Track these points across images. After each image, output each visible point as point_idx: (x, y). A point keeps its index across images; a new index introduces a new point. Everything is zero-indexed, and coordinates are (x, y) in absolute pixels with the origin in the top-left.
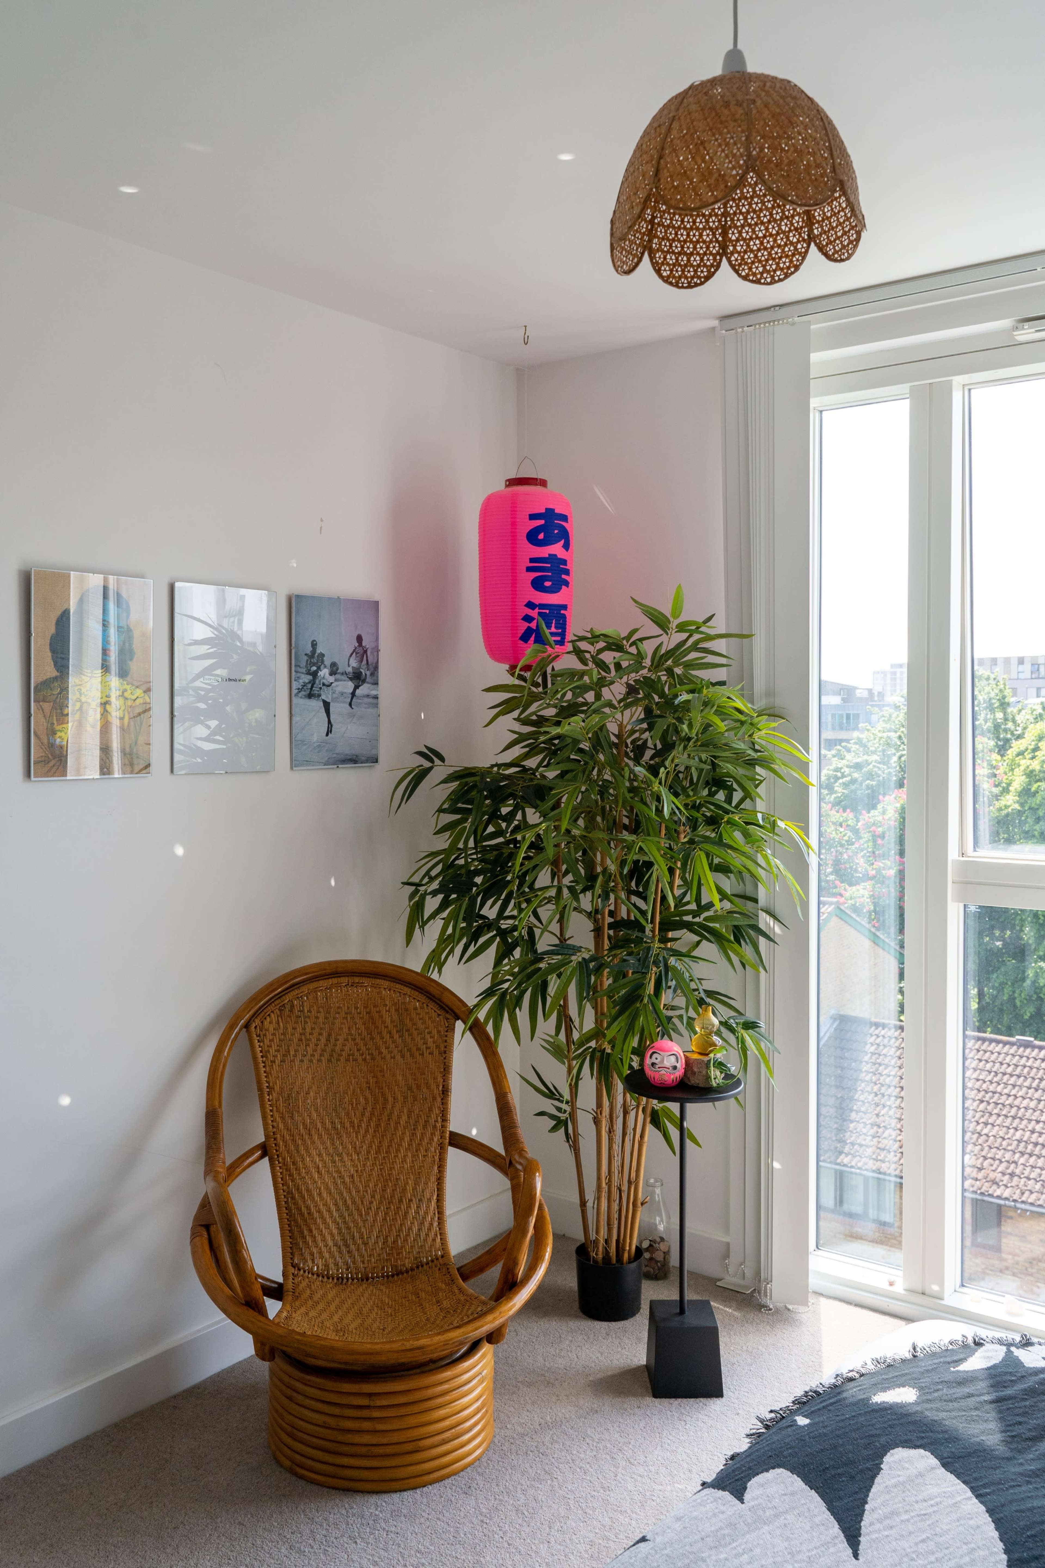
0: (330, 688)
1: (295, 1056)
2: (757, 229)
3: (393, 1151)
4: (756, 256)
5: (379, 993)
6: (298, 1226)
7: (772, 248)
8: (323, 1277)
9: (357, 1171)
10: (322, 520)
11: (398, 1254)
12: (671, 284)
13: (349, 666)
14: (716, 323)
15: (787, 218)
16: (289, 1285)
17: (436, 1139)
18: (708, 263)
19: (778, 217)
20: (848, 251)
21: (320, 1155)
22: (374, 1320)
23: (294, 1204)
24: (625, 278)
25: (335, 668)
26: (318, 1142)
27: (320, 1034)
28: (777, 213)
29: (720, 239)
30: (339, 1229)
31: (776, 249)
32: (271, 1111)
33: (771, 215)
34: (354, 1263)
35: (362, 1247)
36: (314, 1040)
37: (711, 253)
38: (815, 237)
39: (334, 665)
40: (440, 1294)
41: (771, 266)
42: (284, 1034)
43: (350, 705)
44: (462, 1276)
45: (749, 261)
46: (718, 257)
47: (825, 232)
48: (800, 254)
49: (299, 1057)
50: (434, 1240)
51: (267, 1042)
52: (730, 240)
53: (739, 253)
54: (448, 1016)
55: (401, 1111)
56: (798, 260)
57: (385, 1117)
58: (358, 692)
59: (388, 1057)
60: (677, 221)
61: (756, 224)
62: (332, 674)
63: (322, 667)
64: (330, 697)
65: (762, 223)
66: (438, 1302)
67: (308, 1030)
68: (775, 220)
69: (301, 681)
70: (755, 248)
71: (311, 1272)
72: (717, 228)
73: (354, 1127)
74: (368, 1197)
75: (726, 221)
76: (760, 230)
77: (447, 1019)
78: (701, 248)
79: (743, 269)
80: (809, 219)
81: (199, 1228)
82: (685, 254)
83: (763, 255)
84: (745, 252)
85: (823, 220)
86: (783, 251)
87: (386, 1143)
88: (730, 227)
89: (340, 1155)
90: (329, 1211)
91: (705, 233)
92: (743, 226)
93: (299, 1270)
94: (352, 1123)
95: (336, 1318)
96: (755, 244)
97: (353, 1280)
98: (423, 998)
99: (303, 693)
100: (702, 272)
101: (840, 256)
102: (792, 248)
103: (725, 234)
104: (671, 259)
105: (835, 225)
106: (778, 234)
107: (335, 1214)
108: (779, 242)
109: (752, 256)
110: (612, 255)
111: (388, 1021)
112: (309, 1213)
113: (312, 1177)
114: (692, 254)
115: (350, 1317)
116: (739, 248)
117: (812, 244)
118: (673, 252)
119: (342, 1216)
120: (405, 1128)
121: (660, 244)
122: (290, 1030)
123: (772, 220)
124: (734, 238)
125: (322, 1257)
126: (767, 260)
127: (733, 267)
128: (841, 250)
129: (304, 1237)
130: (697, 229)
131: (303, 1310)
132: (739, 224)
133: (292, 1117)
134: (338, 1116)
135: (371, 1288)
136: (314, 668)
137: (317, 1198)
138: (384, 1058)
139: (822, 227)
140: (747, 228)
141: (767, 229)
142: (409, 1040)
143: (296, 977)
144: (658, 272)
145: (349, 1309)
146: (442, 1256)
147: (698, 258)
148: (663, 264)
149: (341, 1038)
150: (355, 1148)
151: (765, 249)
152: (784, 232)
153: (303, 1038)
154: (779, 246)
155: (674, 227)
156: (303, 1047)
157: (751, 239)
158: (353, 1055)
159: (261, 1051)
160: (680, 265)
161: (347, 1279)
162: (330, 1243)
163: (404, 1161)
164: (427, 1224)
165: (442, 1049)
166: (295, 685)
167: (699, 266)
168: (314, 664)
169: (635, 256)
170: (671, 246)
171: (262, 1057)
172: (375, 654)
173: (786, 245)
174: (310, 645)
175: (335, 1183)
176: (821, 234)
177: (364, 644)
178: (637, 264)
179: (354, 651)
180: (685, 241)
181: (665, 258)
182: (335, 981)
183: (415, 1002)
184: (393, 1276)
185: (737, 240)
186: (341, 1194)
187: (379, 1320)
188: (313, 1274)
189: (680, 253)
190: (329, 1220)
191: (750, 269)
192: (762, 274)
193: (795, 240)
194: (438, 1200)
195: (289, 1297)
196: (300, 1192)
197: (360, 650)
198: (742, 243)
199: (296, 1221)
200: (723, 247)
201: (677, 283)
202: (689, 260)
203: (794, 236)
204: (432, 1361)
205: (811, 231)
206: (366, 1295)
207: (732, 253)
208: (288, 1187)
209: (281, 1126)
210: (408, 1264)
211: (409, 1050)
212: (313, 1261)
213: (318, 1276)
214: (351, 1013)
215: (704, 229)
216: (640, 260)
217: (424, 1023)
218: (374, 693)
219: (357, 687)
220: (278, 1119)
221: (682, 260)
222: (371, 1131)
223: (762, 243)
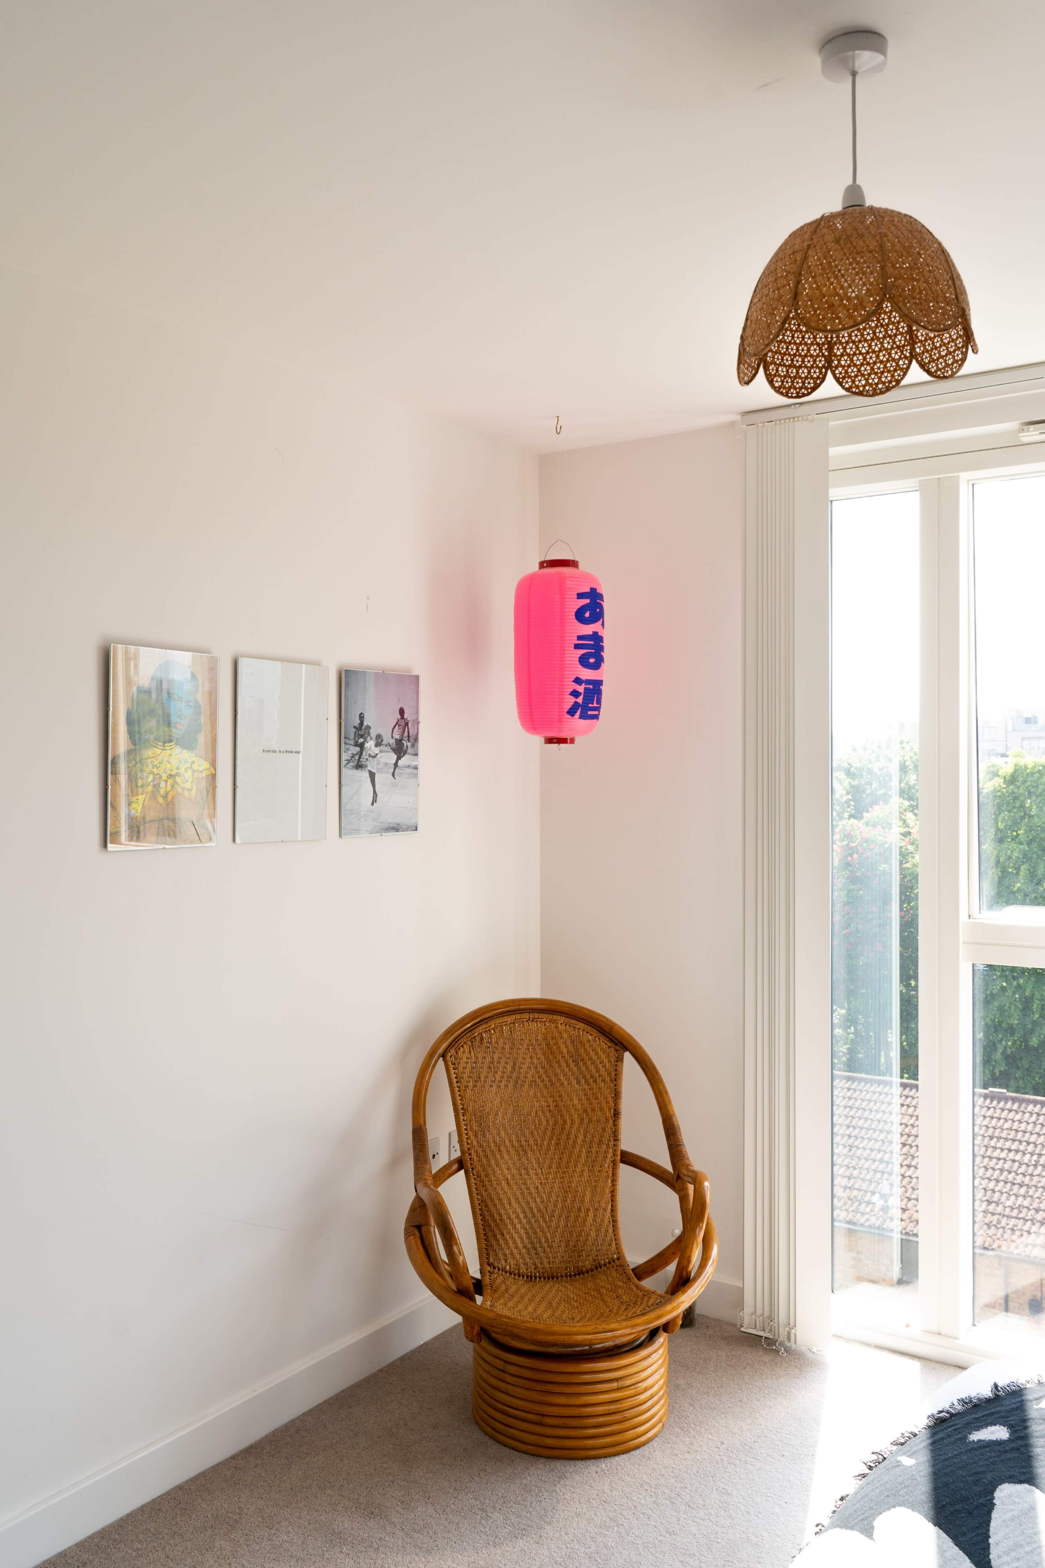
0: (375, 759)
1: (485, 1082)
2: (860, 345)
3: (571, 1165)
4: (859, 370)
5: (557, 1027)
6: (492, 1230)
7: (875, 363)
8: (515, 1275)
9: (541, 1184)
10: (368, 598)
11: (579, 1256)
12: (782, 393)
13: (392, 737)
14: (738, 417)
15: (890, 336)
16: (487, 1281)
17: (609, 1156)
18: (815, 376)
19: (881, 336)
20: (952, 369)
21: (509, 1169)
22: (563, 1312)
23: (488, 1211)
24: (746, 387)
25: (380, 740)
26: (506, 1157)
27: (506, 1063)
28: (880, 332)
29: (826, 353)
30: (527, 1233)
31: (878, 365)
32: (466, 1129)
33: (874, 333)
34: (541, 1263)
35: (548, 1250)
36: (501, 1069)
37: (817, 367)
38: (917, 354)
39: (379, 737)
40: (620, 1290)
41: (873, 379)
42: (475, 1063)
43: (393, 775)
44: (636, 1275)
45: (853, 374)
46: (824, 370)
47: (927, 351)
48: (901, 369)
49: (489, 1082)
50: (610, 1245)
51: (461, 1069)
52: (836, 355)
53: (843, 367)
54: (617, 1048)
55: (578, 1131)
56: (899, 375)
57: (564, 1137)
58: (400, 763)
59: (566, 1083)
60: (788, 336)
61: (860, 341)
62: (378, 745)
63: (369, 738)
64: (375, 767)
65: (866, 340)
66: (617, 1297)
67: (496, 1059)
68: (878, 338)
69: (350, 752)
70: (858, 363)
71: (504, 1270)
72: (823, 344)
73: (537, 1145)
74: (551, 1207)
75: (832, 338)
76: (863, 347)
77: (617, 1050)
78: (809, 361)
79: (847, 382)
80: (911, 338)
81: (411, 1228)
82: (795, 367)
83: (866, 370)
84: (849, 366)
85: (926, 340)
86: (885, 367)
87: (565, 1159)
88: (835, 343)
89: (526, 1169)
90: (518, 1217)
91: (812, 348)
92: (847, 343)
93: (494, 1268)
94: (536, 1141)
95: (530, 1309)
96: (858, 359)
97: (540, 1278)
98: (595, 1032)
99: (351, 764)
100: (809, 383)
101: (943, 373)
102: (894, 364)
103: (830, 349)
104: (782, 371)
105: (938, 345)
106: (880, 350)
107: (524, 1221)
108: (881, 358)
109: (855, 370)
110: (738, 368)
111: (565, 1051)
112: (501, 1220)
113: (502, 1189)
114: (800, 367)
115: (542, 1308)
116: (843, 363)
117: (914, 362)
118: (784, 365)
119: (529, 1222)
120: (582, 1147)
121: (773, 358)
122: (480, 1060)
123: (875, 338)
124: (838, 353)
125: (514, 1258)
126: (869, 375)
127: (837, 379)
128: (944, 368)
129: (497, 1240)
130: (806, 344)
131: (502, 1301)
132: (843, 340)
133: (484, 1136)
134: (523, 1135)
135: (557, 1285)
136: (361, 740)
137: (507, 1206)
138: (562, 1084)
139: (924, 346)
140: (851, 345)
141: (870, 346)
142: (583, 1068)
143: (484, 1013)
144: (771, 383)
145: (540, 1302)
146: (618, 1259)
147: (806, 371)
148: (775, 375)
149: (525, 1067)
150: (539, 1163)
151: (868, 364)
152: (886, 349)
153: (492, 1066)
154: (881, 362)
155: (785, 342)
156: (491, 1075)
157: (855, 354)
158: (535, 1081)
159: (456, 1078)
160: (790, 377)
161: (536, 1278)
162: (520, 1245)
163: (582, 1175)
164: (603, 1230)
165: (613, 1077)
166: (345, 757)
167: (806, 378)
168: (362, 736)
169: (753, 368)
170: (782, 359)
171: (457, 1082)
172: (416, 726)
173: (888, 361)
174: (358, 718)
175: (523, 1193)
176: (923, 353)
177: (405, 717)
178: (754, 376)
179: (397, 723)
180: (795, 355)
181: (777, 370)
182: (518, 1016)
183: (589, 1036)
184: (575, 1275)
185: (842, 355)
186: (528, 1203)
187: (567, 1311)
188: (506, 1272)
189: (790, 366)
190: (518, 1226)
191: (853, 382)
192: (864, 386)
193: (897, 357)
194: (612, 1210)
195: (487, 1291)
196: (492, 1200)
197: (402, 723)
198: (846, 358)
199: (489, 1226)
200: (829, 361)
201: (787, 393)
202: (797, 372)
203: (896, 353)
204: (618, 1347)
205: (913, 349)
206: (554, 1291)
207: (837, 367)
208: (482, 1197)
209: (475, 1143)
210: (588, 1264)
211: (584, 1077)
212: (506, 1260)
213: (510, 1274)
214: (532, 1045)
215: (812, 344)
216: (756, 372)
217: (596, 1053)
218: (414, 763)
219: (399, 758)
220: (472, 1137)
221: (792, 372)
222: (552, 1148)
223: (865, 359)
